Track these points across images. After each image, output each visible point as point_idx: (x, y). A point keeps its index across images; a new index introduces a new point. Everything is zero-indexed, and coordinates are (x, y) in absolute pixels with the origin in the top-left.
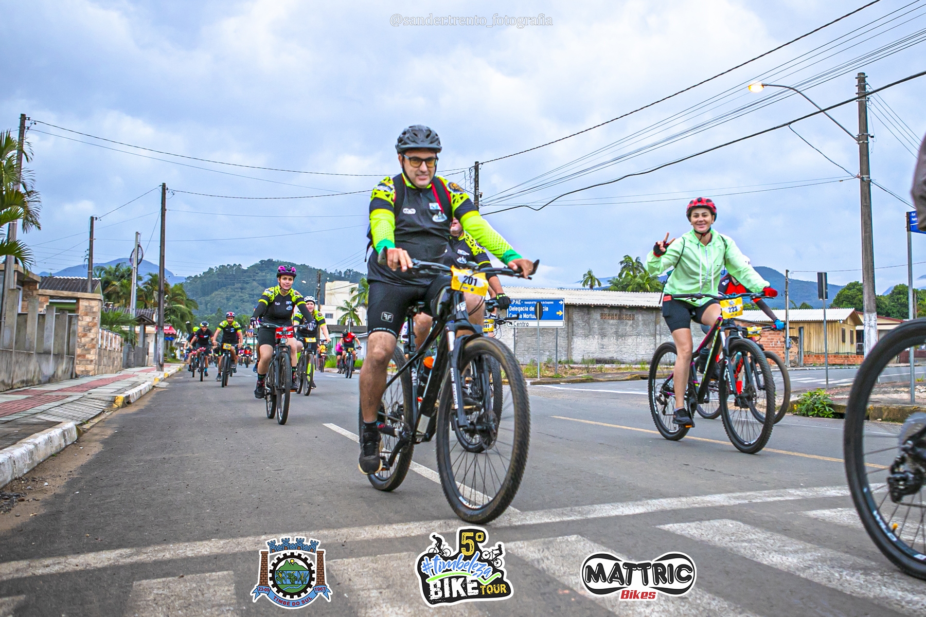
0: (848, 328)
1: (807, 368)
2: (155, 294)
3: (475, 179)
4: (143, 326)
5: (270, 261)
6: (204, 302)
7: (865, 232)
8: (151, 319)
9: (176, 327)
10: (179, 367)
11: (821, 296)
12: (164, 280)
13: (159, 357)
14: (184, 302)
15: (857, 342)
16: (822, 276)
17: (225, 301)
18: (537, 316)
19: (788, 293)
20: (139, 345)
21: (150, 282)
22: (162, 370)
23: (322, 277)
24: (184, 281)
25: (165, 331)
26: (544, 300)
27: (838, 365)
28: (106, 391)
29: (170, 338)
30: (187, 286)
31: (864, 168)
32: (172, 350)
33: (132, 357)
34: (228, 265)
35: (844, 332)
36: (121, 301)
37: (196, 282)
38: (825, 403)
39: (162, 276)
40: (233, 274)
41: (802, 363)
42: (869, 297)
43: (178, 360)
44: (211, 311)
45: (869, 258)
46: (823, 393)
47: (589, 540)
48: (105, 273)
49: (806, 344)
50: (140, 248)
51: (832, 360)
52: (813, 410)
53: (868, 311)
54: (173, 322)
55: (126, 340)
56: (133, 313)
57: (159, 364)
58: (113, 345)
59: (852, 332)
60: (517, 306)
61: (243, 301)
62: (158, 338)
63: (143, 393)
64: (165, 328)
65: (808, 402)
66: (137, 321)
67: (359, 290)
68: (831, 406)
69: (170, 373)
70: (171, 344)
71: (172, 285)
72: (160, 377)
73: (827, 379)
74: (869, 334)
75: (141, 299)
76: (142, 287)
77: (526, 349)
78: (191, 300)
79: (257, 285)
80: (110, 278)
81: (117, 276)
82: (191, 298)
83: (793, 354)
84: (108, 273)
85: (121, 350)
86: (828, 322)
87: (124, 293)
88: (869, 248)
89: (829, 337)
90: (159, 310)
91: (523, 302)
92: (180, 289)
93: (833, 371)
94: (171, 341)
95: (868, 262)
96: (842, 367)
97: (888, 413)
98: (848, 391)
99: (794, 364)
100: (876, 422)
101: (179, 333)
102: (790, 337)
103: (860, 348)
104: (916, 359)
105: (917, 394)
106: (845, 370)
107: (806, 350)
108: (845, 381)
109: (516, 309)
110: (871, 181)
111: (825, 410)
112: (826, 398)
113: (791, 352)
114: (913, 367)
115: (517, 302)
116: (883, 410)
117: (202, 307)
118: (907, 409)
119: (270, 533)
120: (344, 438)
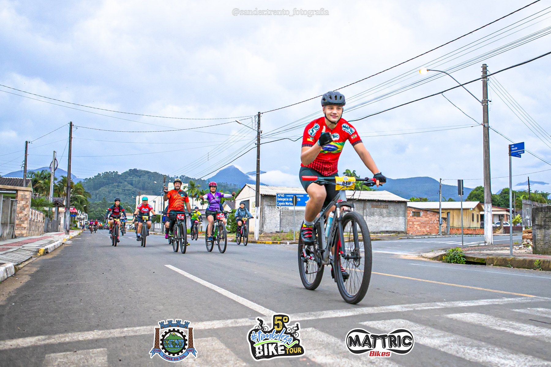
0: (476, 213)
1: (452, 236)
2: (65, 188)
3: (258, 122)
4: (57, 207)
5: (135, 170)
6: (95, 193)
7: (486, 157)
8: (62, 203)
9: (77, 208)
10: (79, 232)
11: (459, 193)
12: (70, 180)
13: (67, 226)
14: (83, 194)
15: (481, 221)
16: (460, 182)
17: (107, 193)
18: (293, 204)
19: (441, 192)
20: (55, 218)
21: (62, 181)
22: (68, 234)
23: (166, 180)
24: (83, 181)
25: (70, 211)
26: (298, 195)
27: (469, 234)
28: (34, 246)
29: (73, 215)
30: (85, 184)
31: (486, 119)
32: (75, 222)
33: (50, 226)
34: (110, 172)
35: (473, 215)
36: (44, 193)
37: (90, 182)
38: (461, 255)
39: (69, 178)
40: (112, 177)
41: (449, 233)
42: (488, 195)
43: (78, 228)
44: (99, 199)
45: (488, 172)
46: (460, 250)
47: (319, 330)
48: (35, 175)
49: (451, 222)
50: (56, 161)
51: (466, 231)
52: (454, 259)
53: (487, 203)
54: (76, 205)
55: (47, 216)
56: (51, 199)
57: (67, 230)
58: (39, 219)
59: (478, 215)
60: (282, 198)
61: (118, 193)
62: (66, 215)
63: (56, 247)
64: (71, 209)
65: (451, 255)
66: (54, 204)
67: (188, 188)
68: (464, 257)
69: (73, 236)
70: (74, 219)
71: (75, 183)
72: (67, 238)
73: (463, 242)
74: (487, 216)
75: (56, 191)
76: (57, 184)
77: (287, 223)
78: (87, 193)
79: (127, 184)
80: (37, 178)
81: (42, 178)
82: (86, 191)
83: (443, 228)
84: (37, 175)
85: (43, 222)
86: (464, 209)
87: (46, 188)
88: (487, 166)
89: (464, 217)
90: (67, 198)
91: (286, 196)
92: (80, 185)
93: (466, 238)
94: (74, 217)
95: (487, 174)
96: (471, 235)
97: (497, 261)
98: (475, 249)
99: (444, 234)
100: (490, 266)
101: (79, 212)
102: (442, 218)
103: (482, 225)
104: (514, 231)
105: (514, 250)
106: (473, 237)
107: (451, 225)
108: (473, 243)
109: (281, 199)
110: (489, 127)
111: (461, 259)
112: (462, 252)
113: (442, 227)
114: (511, 236)
115: (282, 196)
116: (494, 260)
117: (93, 197)
118: (508, 259)
119: (130, 327)
120: (177, 273)
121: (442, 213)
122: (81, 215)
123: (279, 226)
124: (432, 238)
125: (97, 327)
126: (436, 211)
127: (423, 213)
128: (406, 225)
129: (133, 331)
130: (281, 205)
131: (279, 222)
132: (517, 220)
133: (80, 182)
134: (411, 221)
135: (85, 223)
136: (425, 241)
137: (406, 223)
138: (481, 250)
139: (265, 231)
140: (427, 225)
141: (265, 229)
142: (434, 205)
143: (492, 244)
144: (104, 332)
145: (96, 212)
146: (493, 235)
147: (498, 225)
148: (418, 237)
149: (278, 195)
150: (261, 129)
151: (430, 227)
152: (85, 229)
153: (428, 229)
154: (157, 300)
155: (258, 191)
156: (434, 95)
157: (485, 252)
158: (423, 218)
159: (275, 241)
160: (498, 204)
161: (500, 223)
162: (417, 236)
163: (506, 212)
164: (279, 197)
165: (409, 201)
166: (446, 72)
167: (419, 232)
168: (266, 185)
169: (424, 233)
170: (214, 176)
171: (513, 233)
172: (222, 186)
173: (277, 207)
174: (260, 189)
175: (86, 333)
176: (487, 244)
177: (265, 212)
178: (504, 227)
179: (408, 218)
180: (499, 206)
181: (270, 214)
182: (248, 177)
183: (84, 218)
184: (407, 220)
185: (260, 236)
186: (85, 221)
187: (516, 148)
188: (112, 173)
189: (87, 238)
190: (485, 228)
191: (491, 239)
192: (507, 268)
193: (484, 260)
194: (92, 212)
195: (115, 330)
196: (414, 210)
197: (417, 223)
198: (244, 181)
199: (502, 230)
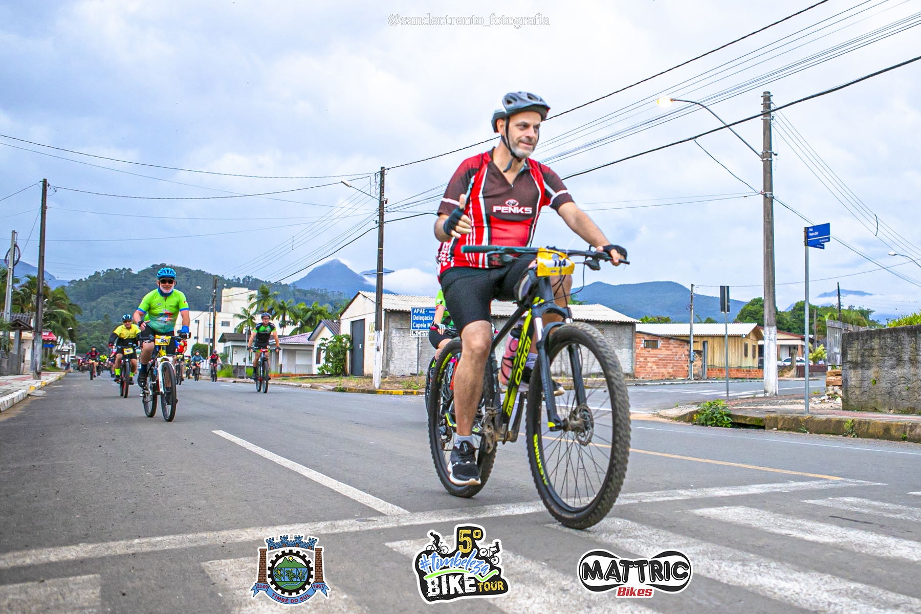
0: (750, 343)
1: (710, 381)
2: (34, 298)
3: (381, 185)
4: (18, 331)
6: (89, 307)
7: (767, 247)
8: (28, 324)
9: (56, 334)
10: (59, 375)
11: (723, 309)
12: (43, 283)
13: (36, 365)
14: (67, 307)
15: (759, 356)
16: (724, 290)
17: (112, 307)
19: (693, 307)
20: (14, 351)
21: (27, 284)
23: (218, 283)
24: (67, 285)
25: (43, 337)
27: (740, 378)
29: (49, 345)
30: (70, 291)
31: (768, 185)
32: (52, 358)
33: (5, 365)
34: (117, 269)
35: (746, 346)
37: (80, 286)
38: (723, 413)
39: (41, 278)
40: (121, 279)
41: (705, 377)
42: (770, 311)
43: (58, 369)
44: (97, 317)
45: (771, 273)
46: (722, 404)
49: (709, 358)
50: (16, 248)
51: (734, 374)
52: (712, 420)
53: (769, 325)
54: (54, 328)
56: (7, 317)
57: (36, 372)
59: (754, 346)
60: (422, 315)
62: (35, 344)
63: (15, 401)
64: (44, 334)
65: (708, 412)
66: (12, 326)
67: (258, 297)
68: (729, 415)
69: (48, 382)
70: (51, 352)
71: (52, 288)
72: (36, 386)
73: (728, 391)
74: (769, 347)
75: (17, 302)
76: (18, 290)
78: (74, 305)
82: (73, 303)
83: (697, 367)
86: (730, 336)
88: (770, 264)
89: (731, 351)
90: (37, 314)
91: (429, 312)
92: (62, 293)
93: (733, 384)
94: (51, 348)
95: (769, 277)
96: (743, 380)
97: (784, 422)
98: (747, 403)
99: (698, 377)
100: (771, 431)
101: (60, 340)
102: (694, 351)
103: (761, 362)
104: (814, 373)
105: (811, 405)
106: (746, 383)
107: (710, 363)
108: (745, 393)
109: (420, 318)
110: (773, 198)
111: (724, 419)
112: (725, 408)
113: (695, 366)
114: (807, 380)
115: (421, 311)
116: (779, 420)
117: (86, 313)
118: (801, 419)
119: (145, 537)
120: (233, 444)
121: (694, 342)
122: (63, 345)
123: (416, 363)
124: (677, 384)
125: (86, 538)
126: (684, 338)
127: (662, 342)
128: (634, 363)
129: (149, 544)
130: (420, 328)
131: (416, 357)
132: (820, 355)
133: (63, 287)
134: (641, 357)
135: (70, 358)
136: (665, 390)
137: (634, 359)
138: (758, 404)
139: (391, 372)
140: (670, 363)
141: (391, 369)
142: (681, 329)
143: (776, 394)
144: (97, 547)
145: (92, 339)
146: (779, 380)
147: (788, 364)
148: (653, 383)
149: (415, 311)
150: (386, 195)
151: (674, 366)
152: (71, 369)
153: (671, 370)
154: (195, 490)
155: (379, 303)
156: (681, 142)
157: (764, 407)
158: (663, 351)
159: (409, 391)
160: (788, 328)
161: (791, 359)
162: (651, 381)
163: (800, 341)
164: (417, 315)
165: (638, 321)
166: (702, 104)
167: (655, 374)
168: (395, 294)
169: (663, 376)
170: (303, 277)
171: (810, 376)
172: (317, 295)
173: (412, 331)
174: (384, 301)
175: (64, 548)
176: (768, 395)
177: (393, 341)
178: (797, 366)
179: (638, 351)
180: (789, 331)
181: (401, 344)
182: (364, 280)
183: (69, 350)
184: (635, 355)
185: (382, 382)
186: (70, 355)
187: (817, 233)
188: (122, 271)
189: (75, 386)
190: (765, 367)
191: (775, 385)
192: (800, 434)
193: (762, 420)
194: (83, 339)
195: (116, 543)
196: (647, 338)
197: (653, 360)
198: (356, 286)
199: (793, 372)
